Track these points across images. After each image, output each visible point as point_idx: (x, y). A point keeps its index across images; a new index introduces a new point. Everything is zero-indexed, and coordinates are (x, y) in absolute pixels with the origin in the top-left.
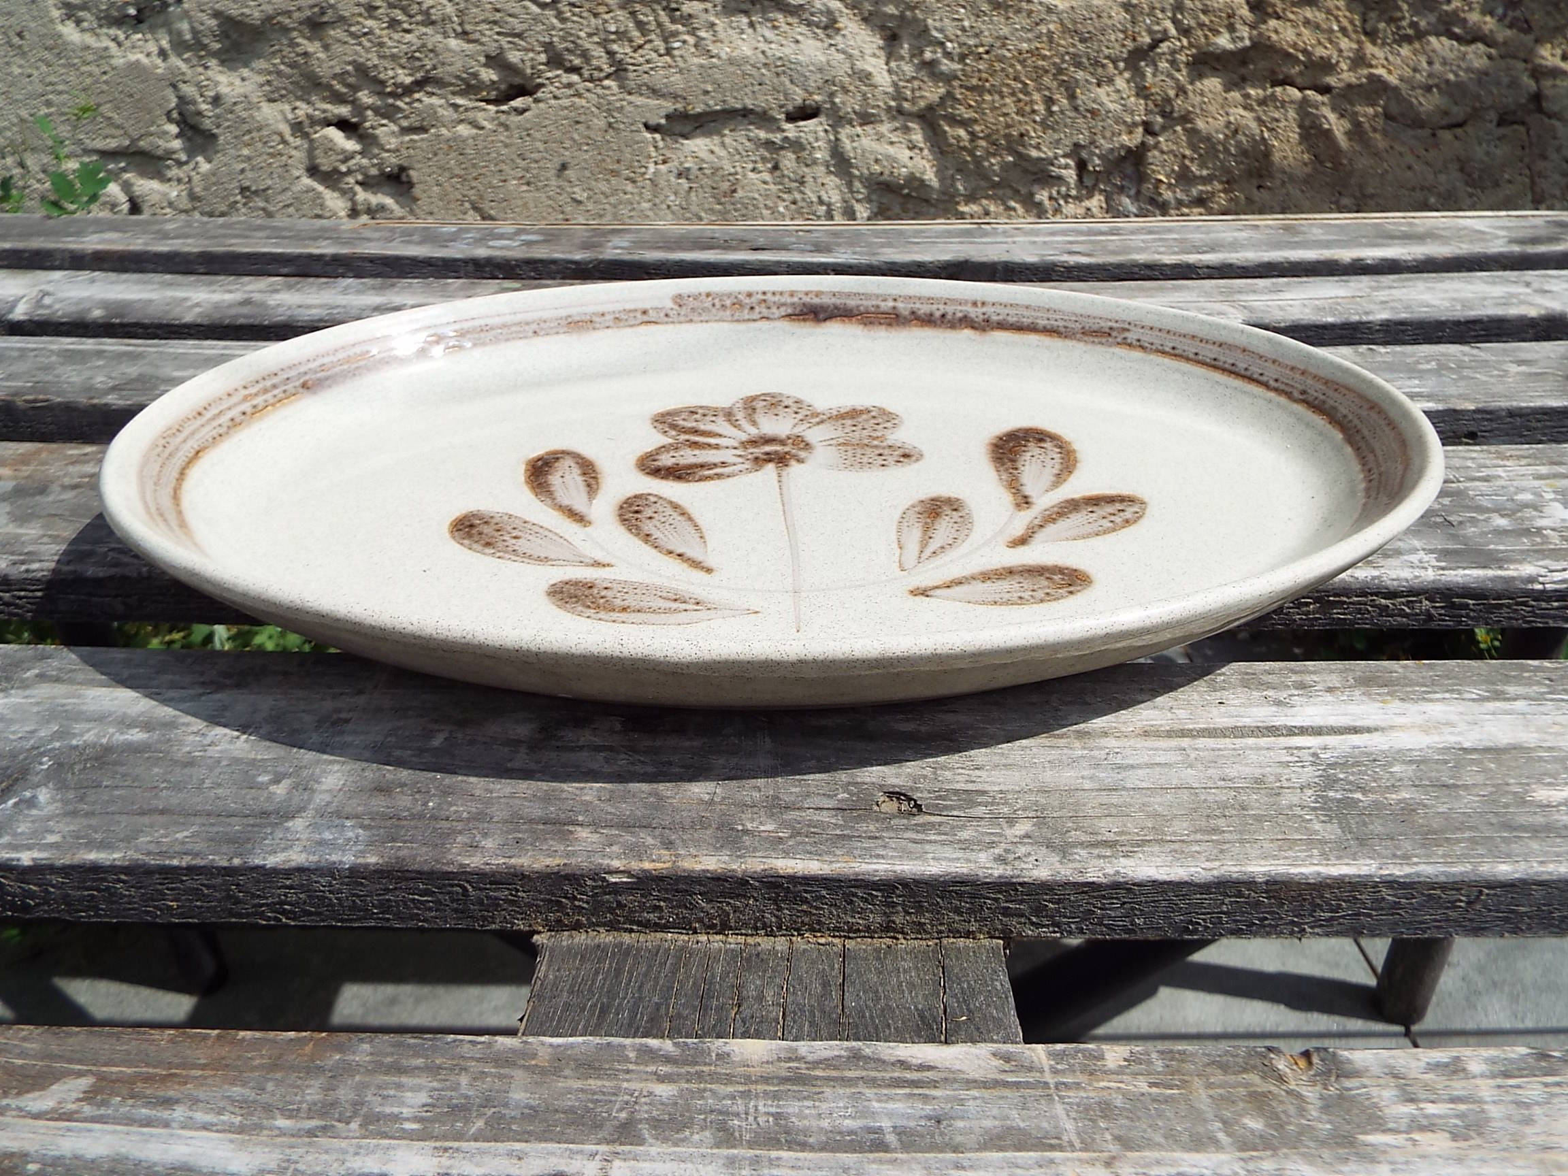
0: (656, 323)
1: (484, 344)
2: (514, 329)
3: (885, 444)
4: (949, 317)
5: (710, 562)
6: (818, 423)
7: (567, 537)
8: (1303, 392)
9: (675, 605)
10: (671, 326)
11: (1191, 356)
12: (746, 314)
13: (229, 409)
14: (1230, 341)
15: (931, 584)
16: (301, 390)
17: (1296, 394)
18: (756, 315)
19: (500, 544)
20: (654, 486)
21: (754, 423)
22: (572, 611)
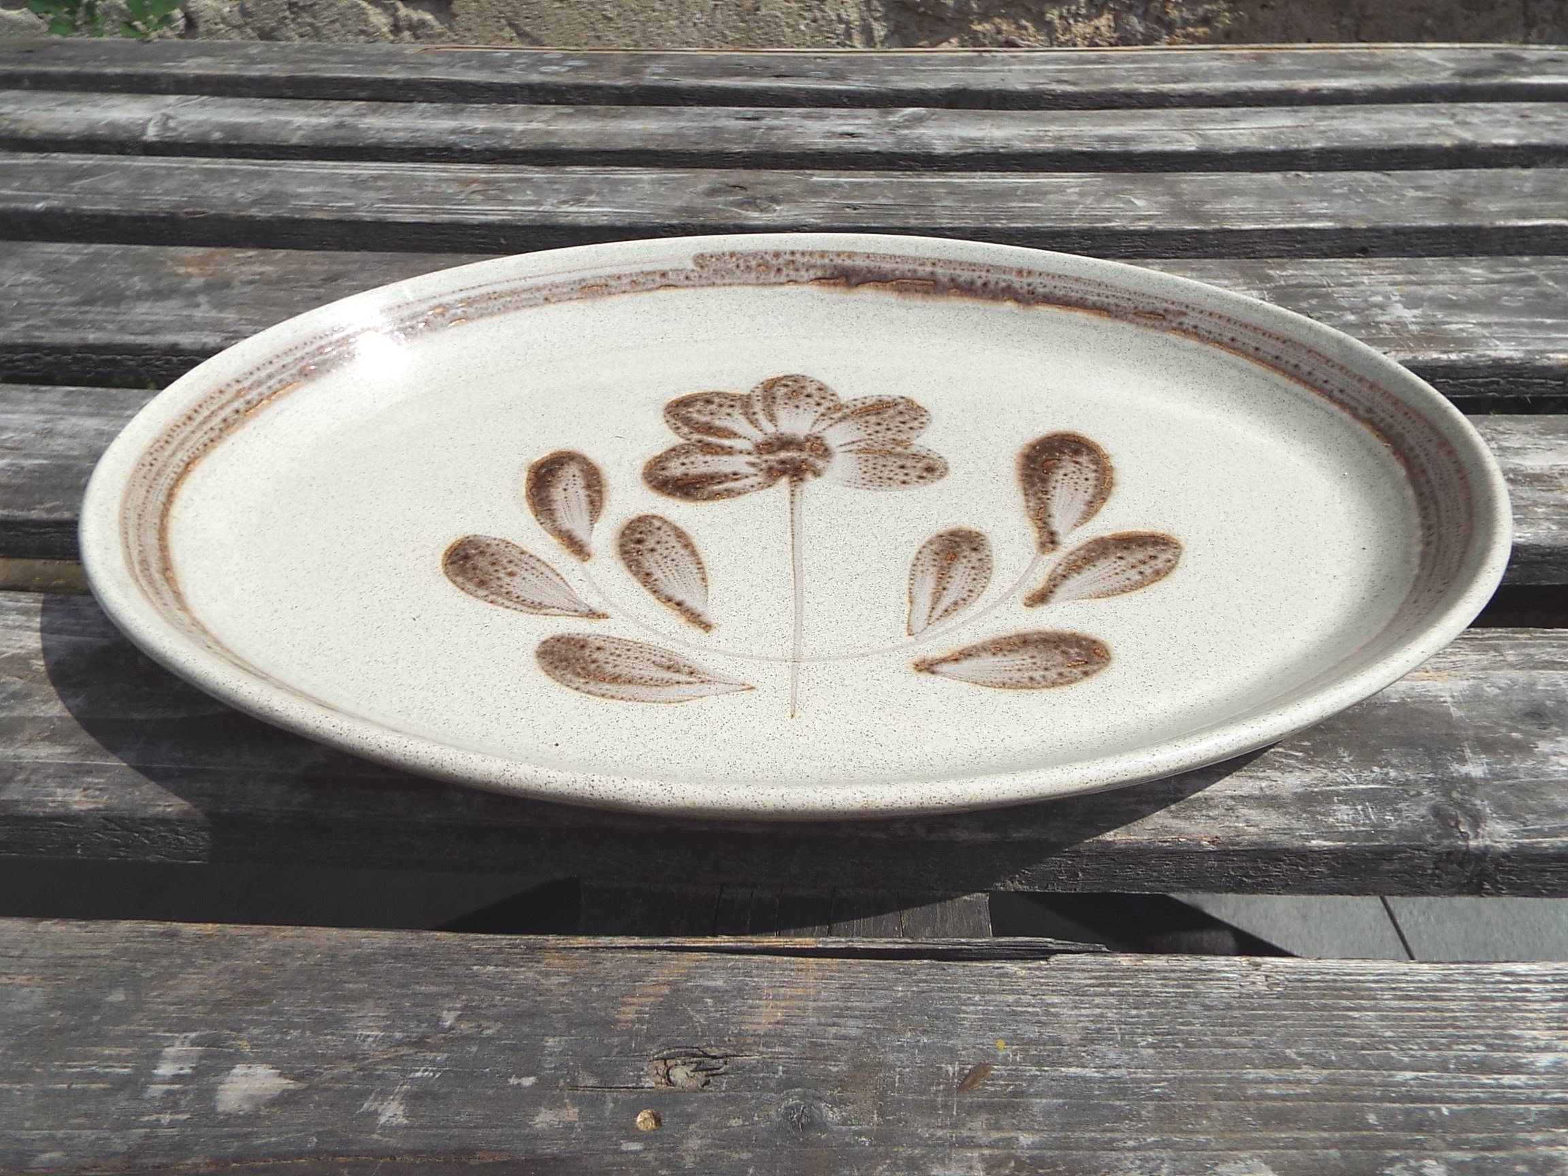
0: (676, 286)
1: (492, 314)
2: (523, 296)
3: (909, 451)
4: (991, 286)
5: (710, 616)
6: (841, 420)
7: (564, 575)
8: (1369, 410)
9: (668, 675)
10: (692, 290)
11: (1251, 350)
13: (221, 408)
14: (1296, 337)
15: (937, 654)
16: (297, 378)
17: (1361, 411)
18: (783, 279)
19: (494, 583)
20: (660, 505)
21: (772, 418)
22: (561, 680)
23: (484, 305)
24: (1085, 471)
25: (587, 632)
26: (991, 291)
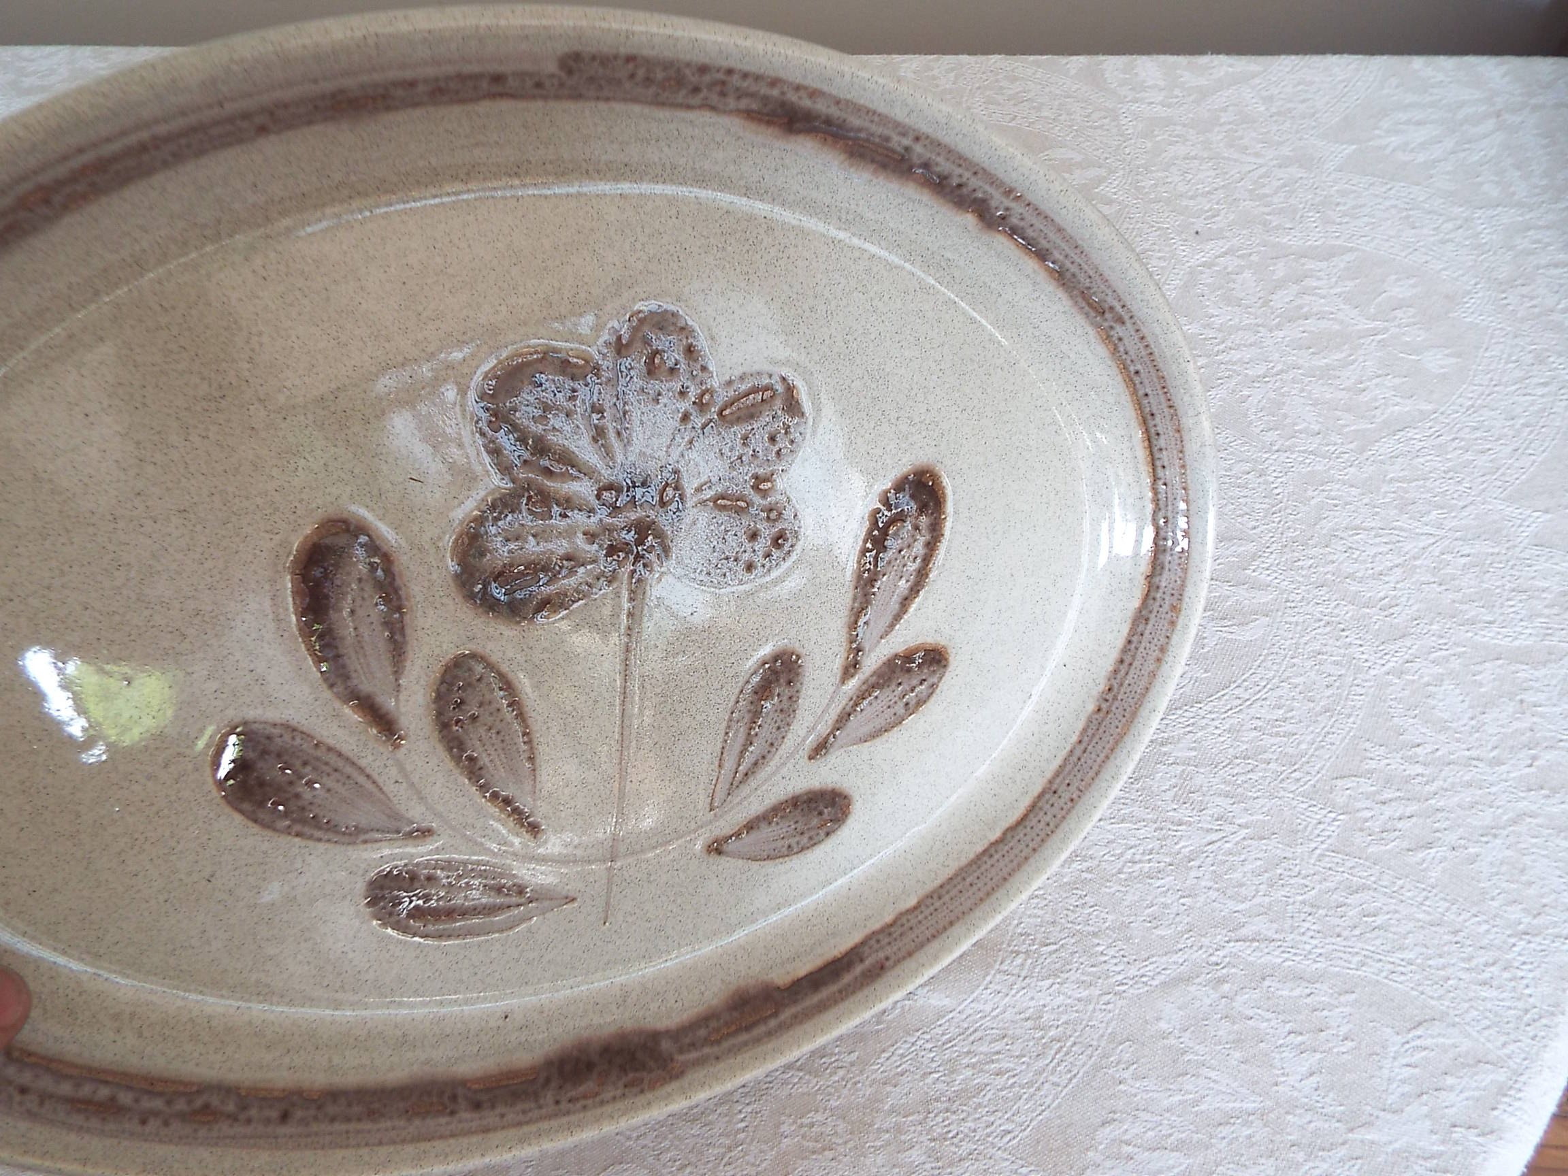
3: (766, 504)
4: (965, 191)
5: (538, 817)
9: (500, 900)
10: (540, 103)
12: (680, 97)
15: (728, 831)
18: (697, 100)
20: (478, 631)
24: (919, 544)
25: (416, 859)
26: (960, 196)
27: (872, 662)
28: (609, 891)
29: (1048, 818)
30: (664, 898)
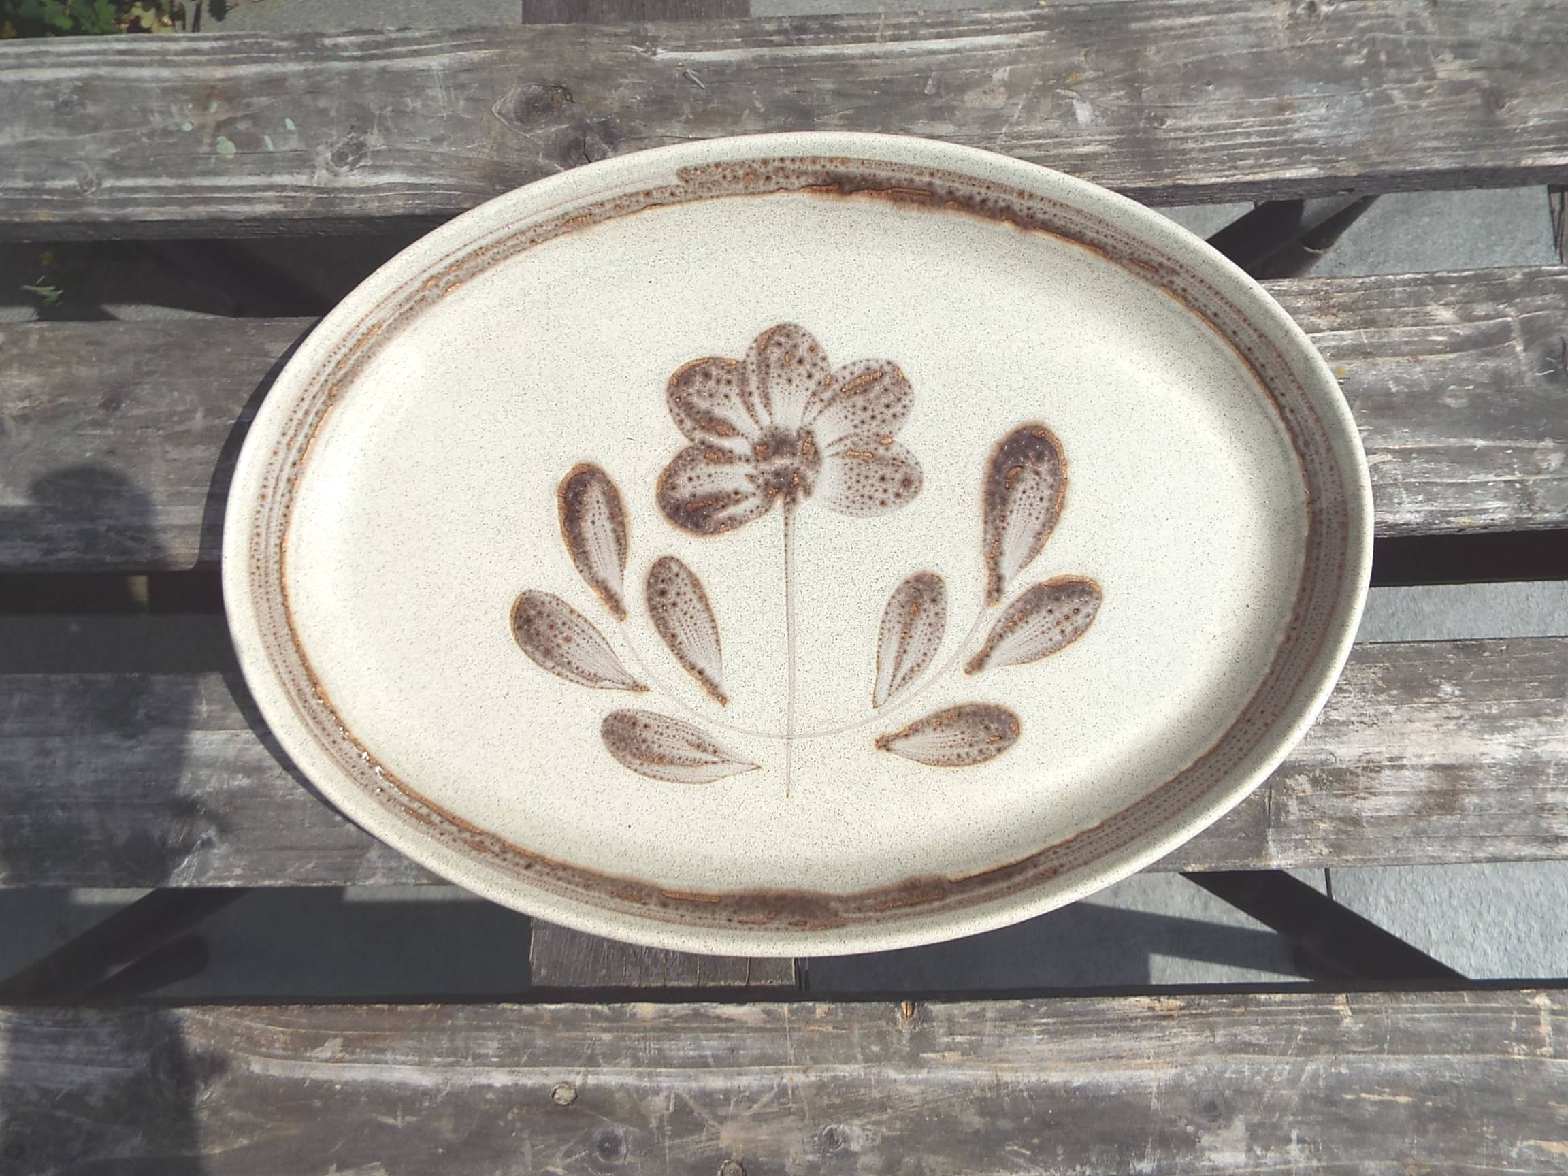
0: (662, 205)
1: (482, 270)
2: (510, 243)
3: (889, 455)
4: (990, 204)
5: (725, 689)
6: (830, 402)
7: (608, 639)
8: (1307, 445)
9: (699, 755)
10: (679, 207)
12: (761, 185)
13: (281, 470)
15: (892, 729)
16: (329, 403)
17: (1300, 442)
18: (773, 186)
19: (556, 652)
20: (674, 541)
21: (767, 405)
22: (622, 761)
23: (473, 264)
24: (1043, 486)
25: (636, 707)
26: (989, 209)
27: (1016, 586)
28: (789, 766)
29: (1241, 744)
30: (838, 782)
